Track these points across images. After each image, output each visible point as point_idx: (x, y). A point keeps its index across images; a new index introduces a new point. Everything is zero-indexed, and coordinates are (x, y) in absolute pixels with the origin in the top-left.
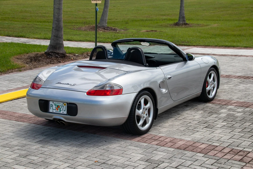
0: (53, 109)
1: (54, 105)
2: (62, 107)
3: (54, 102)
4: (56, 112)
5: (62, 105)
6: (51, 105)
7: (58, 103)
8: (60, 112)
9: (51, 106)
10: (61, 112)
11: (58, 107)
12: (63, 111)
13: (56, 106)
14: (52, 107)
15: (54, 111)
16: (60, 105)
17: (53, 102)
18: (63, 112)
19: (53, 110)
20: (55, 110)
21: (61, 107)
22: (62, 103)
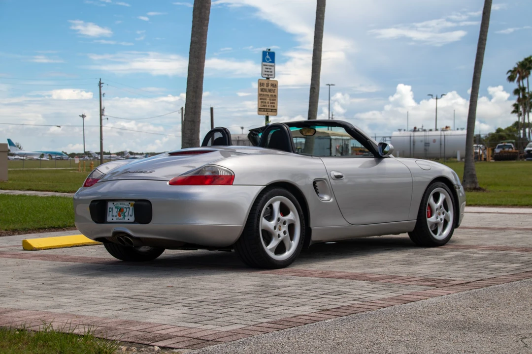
0: (113, 216)
1: (114, 208)
2: (128, 209)
3: (116, 203)
4: (118, 221)
5: (127, 207)
6: (110, 208)
7: (121, 204)
8: (124, 219)
9: (109, 211)
10: (126, 220)
11: (121, 210)
12: (129, 217)
13: (118, 210)
14: (111, 213)
15: (115, 220)
16: (125, 206)
17: (113, 204)
18: (128, 219)
19: (113, 218)
20: (116, 217)
21: (125, 210)
22: (127, 203)
